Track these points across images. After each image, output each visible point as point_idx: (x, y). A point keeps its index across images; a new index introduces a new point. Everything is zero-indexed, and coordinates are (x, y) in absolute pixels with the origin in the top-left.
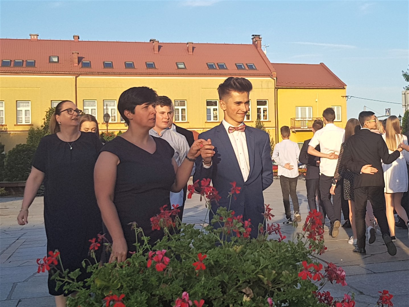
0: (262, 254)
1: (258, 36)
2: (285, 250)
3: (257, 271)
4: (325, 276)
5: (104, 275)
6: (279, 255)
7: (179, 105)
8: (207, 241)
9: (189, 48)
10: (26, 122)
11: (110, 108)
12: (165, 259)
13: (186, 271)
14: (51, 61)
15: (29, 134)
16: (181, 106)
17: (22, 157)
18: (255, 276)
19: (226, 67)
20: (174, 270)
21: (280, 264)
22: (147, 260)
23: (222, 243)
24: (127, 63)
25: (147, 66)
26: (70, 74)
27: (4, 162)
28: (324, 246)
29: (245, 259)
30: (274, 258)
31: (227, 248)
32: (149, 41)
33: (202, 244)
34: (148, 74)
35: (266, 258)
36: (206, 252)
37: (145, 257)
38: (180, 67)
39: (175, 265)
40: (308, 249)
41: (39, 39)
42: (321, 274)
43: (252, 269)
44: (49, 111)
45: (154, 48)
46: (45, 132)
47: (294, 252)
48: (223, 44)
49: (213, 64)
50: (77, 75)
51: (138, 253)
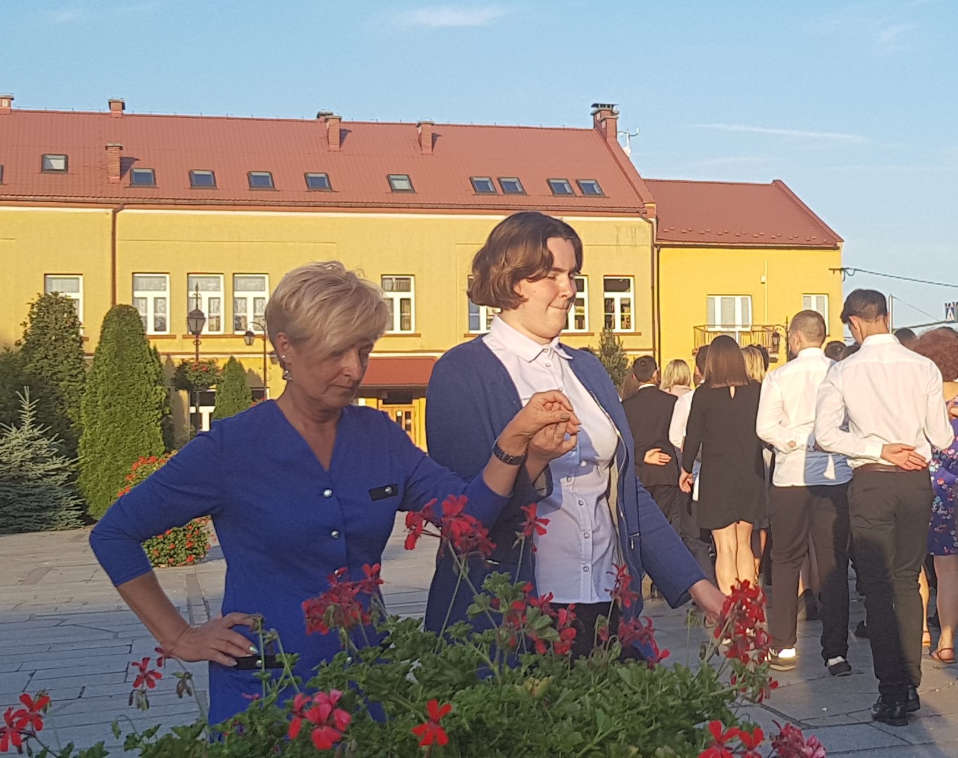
0: (603, 701)
1: (609, 106)
2: (664, 690)
3: (589, 746)
6: (648, 704)
7: (395, 288)
8: (455, 665)
9: (423, 136)
11: (205, 296)
12: (338, 716)
13: (395, 748)
14: (47, 167)
16: (399, 290)
19: (522, 188)
20: (362, 746)
21: (652, 728)
22: (288, 717)
23: (496, 669)
24: (253, 174)
25: (308, 186)
26: (97, 204)
28: (771, 679)
29: (556, 713)
30: (635, 711)
31: (509, 685)
32: (314, 118)
33: (440, 673)
34: (311, 204)
35: (612, 710)
36: (452, 695)
37: (285, 710)
38: (398, 187)
39: (364, 732)
40: (726, 687)
42: (760, 756)
43: (576, 743)
44: (37, 303)
45: (328, 137)
46: (25, 359)
47: (688, 696)
48: (515, 128)
49: (487, 179)
50: (117, 206)
51: (266, 697)
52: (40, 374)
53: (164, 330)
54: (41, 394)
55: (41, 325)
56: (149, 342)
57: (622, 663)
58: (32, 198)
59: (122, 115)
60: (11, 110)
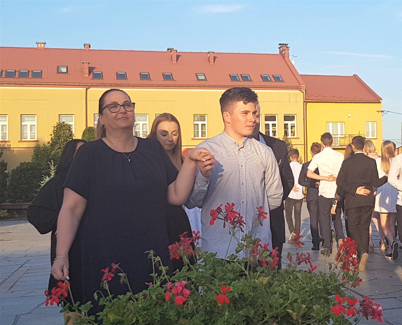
0: (291, 286)
1: (285, 45)
2: (315, 282)
3: (286, 305)
4: (360, 310)
5: (118, 308)
6: (310, 288)
7: (199, 120)
8: (231, 271)
9: (210, 58)
10: (31, 138)
12: (185, 292)
14: (59, 71)
15: (35, 151)
16: (201, 121)
17: (27, 177)
18: (283, 311)
19: (250, 78)
20: (195, 304)
21: (311, 297)
22: (165, 292)
23: (247, 273)
24: (142, 73)
25: (164, 78)
26: (79, 86)
27: (7, 182)
28: (359, 278)
29: (271, 291)
30: (304, 291)
31: (253, 280)
32: (166, 50)
33: (224, 275)
34: (165, 86)
35: (295, 290)
36: (230, 284)
37: (163, 289)
38: (200, 79)
39: (195, 298)
40: (341, 281)
41: (46, 47)
42: (356, 309)
43: (280, 303)
44: (56, 126)
45: (172, 58)
46: (52, 149)
47: (326, 285)
49: (236, 75)
50: (88, 87)
51: (155, 284)
55: (58, 135)
58: (53, 84)
59: (89, 50)
60: (45, 48)
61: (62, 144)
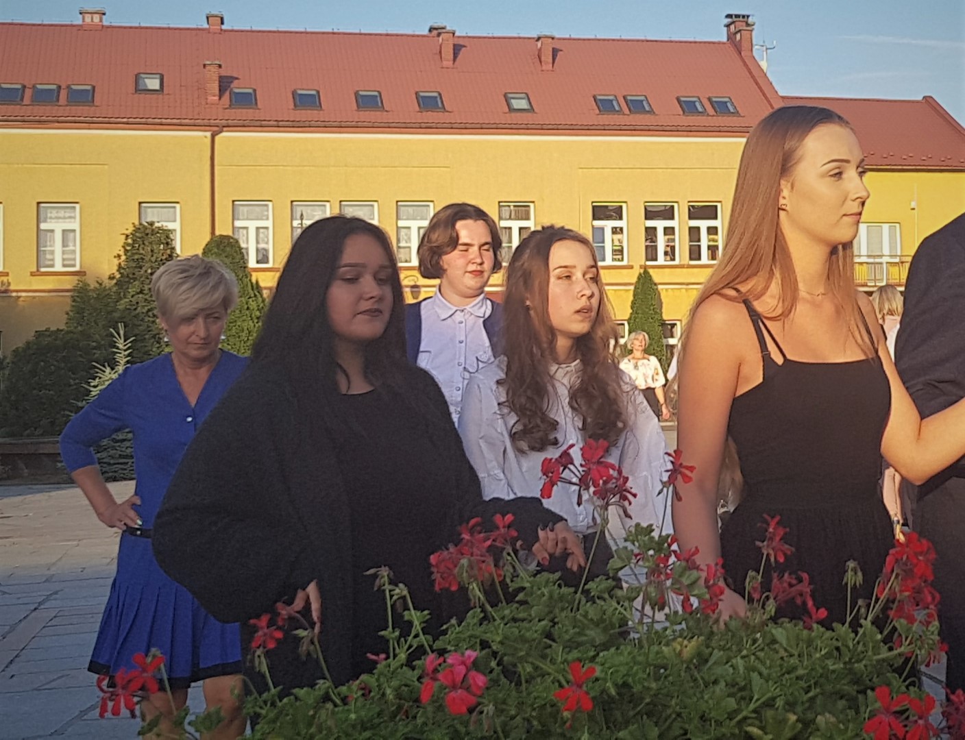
0: (760, 666)
1: (744, 17)
2: (823, 653)
3: (744, 713)
4: (943, 729)
5: (294, 723)
6: (806, 669)
7: (513, 216)
8: (597, 625)
9: (542, 51)
10: (64, 266)
12: (474, 679)
13: (534, 714)
14: (141, 87)
15: (74, 301)
16: (518, 218)
17: (53, 367)
18: (737, 731)
19: (650, 105)
20: (499, 711)
21: (811, 694)
22: (419, 679)
24: (361, 93)
25: (419, 105)
26: (193, 126)
29: (706, 678)
30: (793, 675)
31: (655, 648)
32: (426, 32)
33: (579, 634)
34: (423, 125)
35: (769, 675)
36: (594, 657)
37: (416, 672)
38: (516, 107)
39: (500, 695)
41: (105, 23)
42: (931, 725)
43: (728, 710)
44: (132, 234)
45: (440, 52)
46: (119, 294)
47: (850, 659)
48: (643, 41)
49: (612, 98)
50: (216, 129)
51: (394, 659)
52: (135, 309)
53: (267, 262)
54: (136, 332)
55: (136, 257)
56: (251, 275)
57: (776, 623)
58: (125, 120)
59: (221, 30)
60: (103, 26)
61: (148, 281)
